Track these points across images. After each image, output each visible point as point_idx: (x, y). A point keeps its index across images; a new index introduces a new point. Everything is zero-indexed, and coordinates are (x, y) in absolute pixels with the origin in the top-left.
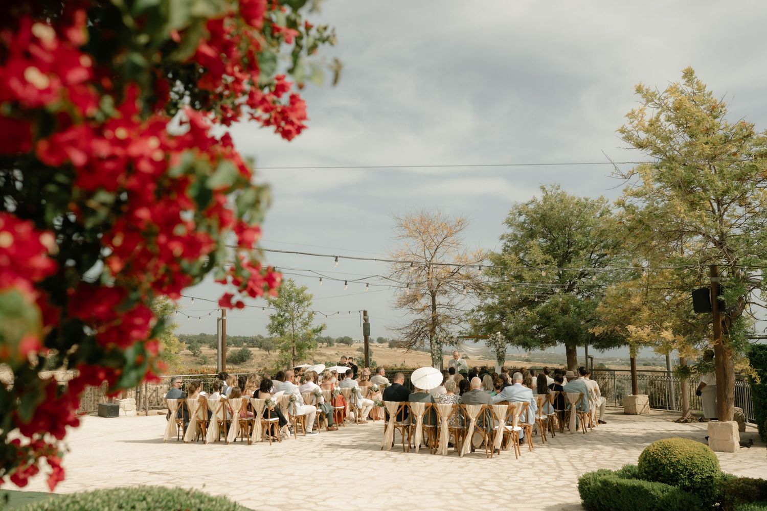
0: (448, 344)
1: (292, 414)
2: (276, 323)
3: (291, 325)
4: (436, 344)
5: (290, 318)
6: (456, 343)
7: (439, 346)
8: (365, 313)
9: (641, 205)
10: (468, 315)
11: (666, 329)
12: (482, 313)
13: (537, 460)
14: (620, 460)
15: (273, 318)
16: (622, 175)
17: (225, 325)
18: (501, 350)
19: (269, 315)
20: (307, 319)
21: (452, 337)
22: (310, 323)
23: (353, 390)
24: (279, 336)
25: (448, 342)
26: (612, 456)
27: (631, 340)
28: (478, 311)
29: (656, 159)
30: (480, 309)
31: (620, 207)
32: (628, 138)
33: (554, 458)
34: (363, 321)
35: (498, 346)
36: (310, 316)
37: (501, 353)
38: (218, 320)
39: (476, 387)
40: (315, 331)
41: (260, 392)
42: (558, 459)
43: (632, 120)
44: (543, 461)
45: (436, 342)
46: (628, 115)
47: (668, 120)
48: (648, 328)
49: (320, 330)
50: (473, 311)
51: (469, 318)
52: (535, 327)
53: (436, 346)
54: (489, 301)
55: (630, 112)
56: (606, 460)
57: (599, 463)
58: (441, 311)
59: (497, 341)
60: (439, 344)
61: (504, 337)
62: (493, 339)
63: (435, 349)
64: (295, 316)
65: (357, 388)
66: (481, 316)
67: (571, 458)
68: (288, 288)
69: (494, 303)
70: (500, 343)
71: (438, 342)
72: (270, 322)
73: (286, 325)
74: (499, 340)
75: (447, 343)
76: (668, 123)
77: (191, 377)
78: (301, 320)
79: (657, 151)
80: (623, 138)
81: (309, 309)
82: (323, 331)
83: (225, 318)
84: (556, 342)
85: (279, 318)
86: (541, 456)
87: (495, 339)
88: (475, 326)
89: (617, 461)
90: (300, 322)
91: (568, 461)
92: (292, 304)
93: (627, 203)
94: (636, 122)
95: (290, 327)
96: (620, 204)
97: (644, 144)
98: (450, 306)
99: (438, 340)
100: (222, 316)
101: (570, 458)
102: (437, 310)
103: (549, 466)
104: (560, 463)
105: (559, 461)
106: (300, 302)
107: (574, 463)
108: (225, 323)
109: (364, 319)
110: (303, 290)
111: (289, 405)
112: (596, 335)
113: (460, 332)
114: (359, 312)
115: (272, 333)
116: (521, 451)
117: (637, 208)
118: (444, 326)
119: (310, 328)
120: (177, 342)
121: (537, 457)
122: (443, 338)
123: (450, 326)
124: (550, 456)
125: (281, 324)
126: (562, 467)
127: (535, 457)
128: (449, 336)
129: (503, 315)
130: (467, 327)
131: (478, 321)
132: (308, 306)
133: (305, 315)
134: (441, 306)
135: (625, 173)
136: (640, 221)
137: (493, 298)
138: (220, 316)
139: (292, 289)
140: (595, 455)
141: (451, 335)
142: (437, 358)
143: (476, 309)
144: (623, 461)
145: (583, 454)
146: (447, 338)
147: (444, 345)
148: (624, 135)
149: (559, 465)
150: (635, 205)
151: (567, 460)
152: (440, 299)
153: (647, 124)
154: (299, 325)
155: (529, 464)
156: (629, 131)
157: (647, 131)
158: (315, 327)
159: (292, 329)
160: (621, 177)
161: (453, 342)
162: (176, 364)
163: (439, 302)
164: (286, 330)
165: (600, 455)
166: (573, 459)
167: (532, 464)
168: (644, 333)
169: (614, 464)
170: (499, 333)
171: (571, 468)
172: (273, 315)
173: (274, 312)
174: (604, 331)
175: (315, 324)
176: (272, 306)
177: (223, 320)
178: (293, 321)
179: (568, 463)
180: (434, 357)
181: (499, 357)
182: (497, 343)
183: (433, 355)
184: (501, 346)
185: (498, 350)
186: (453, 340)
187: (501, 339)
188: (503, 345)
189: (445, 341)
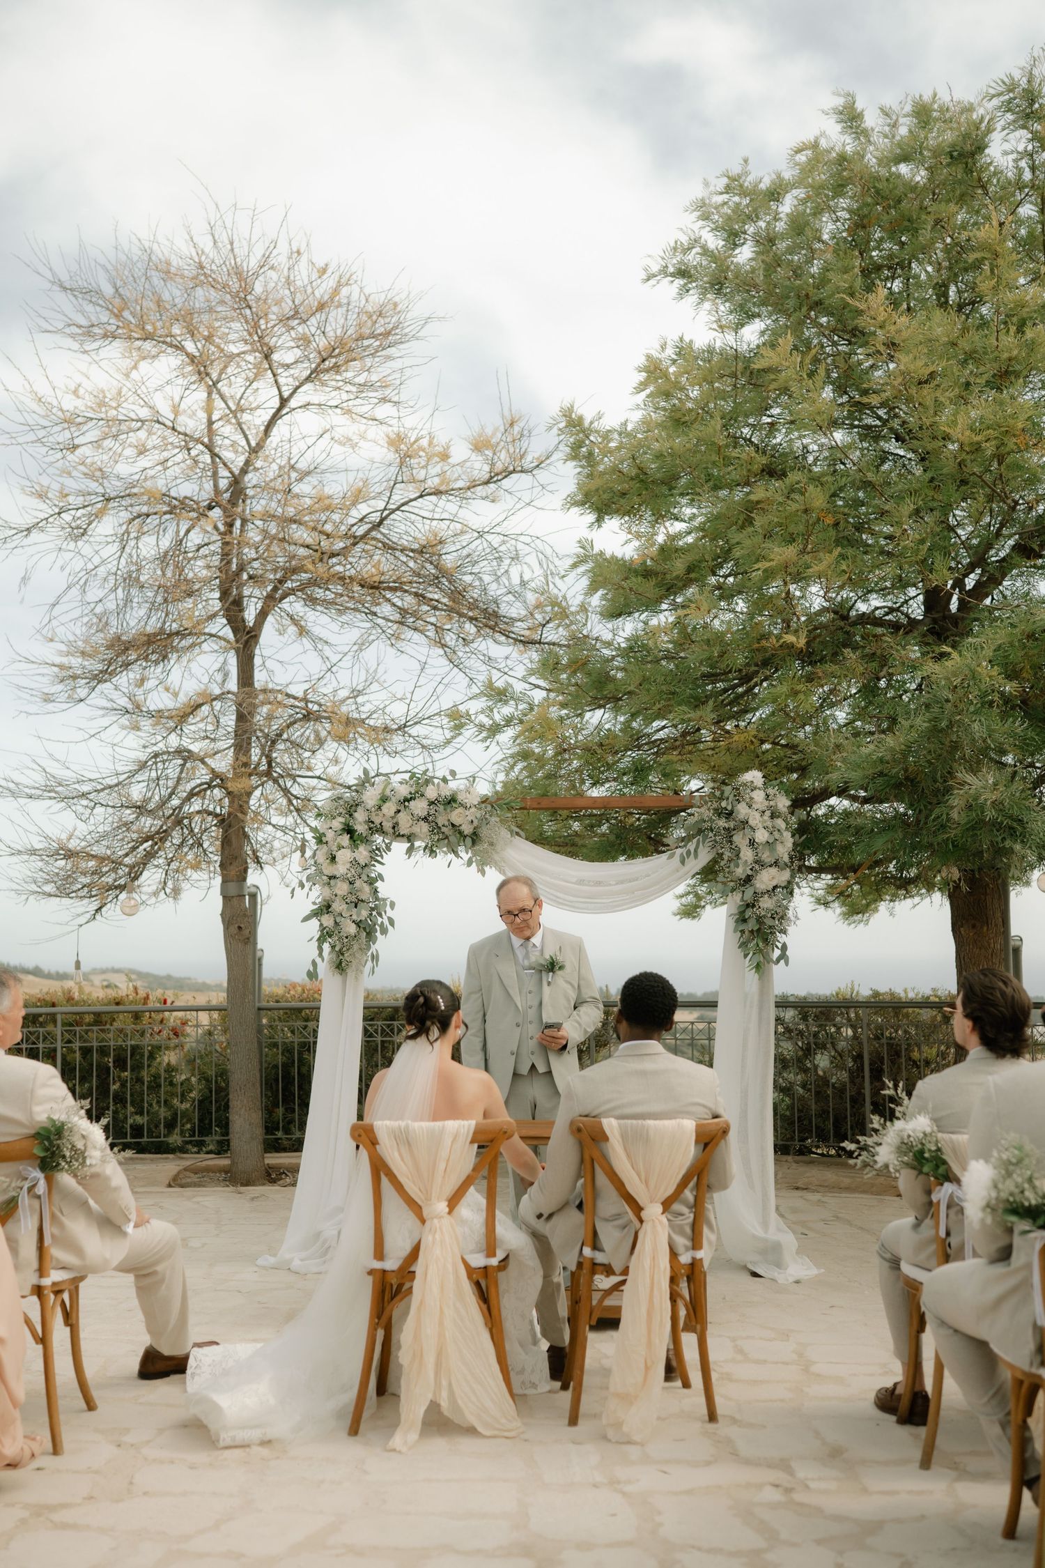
0: (419, 845)
4: (345, 840)
6: (474, 840)
7: (362, 853)
18: (764, 880)
21: (451, 801)
25: (424, 828)
35: (747, 854)
37: (766, 902)
45: (349, 830)
53: (344, 856)
59: (743, 824)
60: (365, 840)
61: (784, 802)
62: (718, 813)
70: (761, 836)
71: (361, 828)
74: (755, 819)
75: (413, 837)
99: (360, 816)
122: (389, 808)
128: (431, 793)
141: (446, 792)
142: (352, 929)
146: (419, 807)
147: (400, 847)
161: (455, 829)
170: (755, 776)
180: (328, 921)
181: (752, 925)
182: (740, 840)
183: (326, 908)
184: (766, 857)
185: (748, 880)
186: (457, 816)
187: (768, 813)
188: (780, 849)
189: (404, 830)
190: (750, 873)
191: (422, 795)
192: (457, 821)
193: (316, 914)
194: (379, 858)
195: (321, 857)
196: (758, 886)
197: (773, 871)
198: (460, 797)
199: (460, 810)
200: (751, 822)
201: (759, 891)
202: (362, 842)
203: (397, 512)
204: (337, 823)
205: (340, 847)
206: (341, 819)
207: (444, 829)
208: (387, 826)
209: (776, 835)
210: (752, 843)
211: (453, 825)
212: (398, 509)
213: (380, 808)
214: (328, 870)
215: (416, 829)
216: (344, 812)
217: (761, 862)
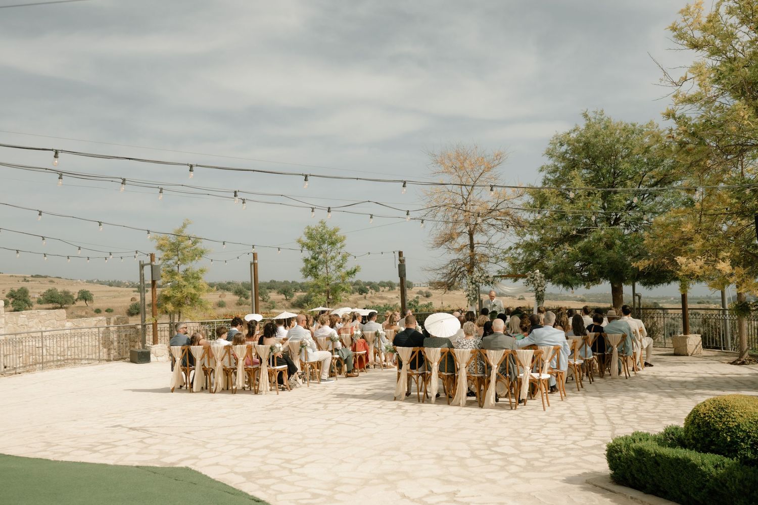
0: (484, 284)
1: (304, 361)
2: (309, 266)
3: (325, 268)
4: (471, 284)
5: (324, 261)
6: (492, 283)
7: (474, 286)
8: (400, 254)
9: (694, 113)
10: (505, 253)
11: (723, 260)
12: (520, 250)
13: (568, 412)
14: (665, 411)
15: (306, 260)
16: (673, 82)
17: (257, 268)
18: (539, 289)
19: (303, 258)
20: (341, 262)
21: (488, 277)
22: (344, 265)
23: (377, 334)
24: (313, 279)
25: (484, 281)
26: (656, 407)
27: (681, 274)
28: (517, 248)
29: (714, 62)
30: (518, 246)
31: (669, 119)
32: (681, 36)
33: (588, 410)
34: (398, 262)
35: (536, 285)
36: (344, 258)
37: (540, 293)
38: (251, 264)
39: (498, 329)
40: (349, 274)
41: (264, 338)
42: (592, 411)
43: (686, 17)
44: (574, 413)
45: (471, 282)
46: (682, 12)
47: (729, 13)
48: (701, 259)
49: (354, 272)
50: (510, 248)
51: (506, 256)
52: (577, 265)
53: (471, 286)
54: (528, 238)
55: (684, 7)
56: (649, 412)
57: (640, 416)
58: (479, 249)
59: (536, 280)
60: (475, 284)
61: (543, 275)
62: (531, 278)
63: (470, 289)
64: (329, 258)
65: (381, 332)
66: (519, 254)
67: (608, 409)
68: (320, 230)
69: (532, 240)
70: (539, 282)
71: (474, 282)
72: (303, 265)
73: (320, 268)
74: (538, 278)
75: (482, 283)
76: (729, 16)
77: (225, 321)
78: (334, 262)
79: (716, 52)
80: (675, 36)
81: (343, 251)
82: (357, 274)
83: (256, 261)
84: (600, 280)
85: (313, 261)
86: (573, 406)
87: (533, 278)
88: (513, 265)
89: (661, 413)
90: (333, 265)
91: (603, 413)
92: (325, 246)
93: (678, 114)
94: (691, 20)
95: (324, 270)
96: (670, 115)
97: (700, 43)
98: (490, 245)
99: (473, 279)
100: (254, 260)
101: (606, 410)
102: (475, 249)
103: (580, 420)
104: (593, 415)
105: (593, 413)
106: (333, 243)
107: (609, 415)
108: (257, 266)
109: (400, 260)
110: (336, 231)
111: (301, 351)
112: (641, 269)
113: (498, 271)
114: (394, 252)
115: (306, 276)
116: (549, 401)
117: (690, 119)
118: (482, 265)
119: (343, 271)
120: (206, 287)
121: (568, 408)
122: (478, 278)
123: (488, 266)
124: (585, 406)
125: (315, 267)
126: (596, 421)
127: (566, 408)
128: (484, 275)
129: (542, 252)
130: (505, 266)
131: (516, 259)
132: (341, 247)
133: (339, 258)
134: (480, 245)
135: (676, 80)
136: (694, 134)
137: (532, 234)
138: (252, 260)
139: (324, 231)
140: (636, 405)
141: (487, 275)
142: (473, 299)
143: (514, 246)
144: (669, 413)
145: (623, 405)
146: (483, 278)
147: (480, 284)
148: (675, 33)
149: (592, 418)
150: (687, 116)
151: (602, 411)
152: (477, 238)
153: (704, 20)
154: (333, 268)
155: (557, 417)
156: (682, 28)
157: (704, 29)
158: (349, 269)
159: (326, 271)
160: (671, 85)
161: (489, 281)
162: (206, 309)
163: (478, 241)
164: (320, 273)
165: (643, 406)
166: (610, 410)
167: (561, 417)
168: (697, 265)
169: (658, 417)
170: (538, 271)
171: (606, 422)
172: (307, 257)
173: (308, 254)
174: (649, 265)
175: (349, 266)
176: (305, 249)
177: (254, 264)
178: (326, 263)
179: (603, 416)
180: (469, 297)
181: (537, 297)
182: (535, 282)
183: (468, 295)
184: (540, 285)
185: (537, 289)
186: (489, 279)
187: (540, 277)
188: (542, 284)
189: (481, 281)
193: (467, 296)
201: (538, 291)
204: (469, 281)
209: (541, 281)
214: (469, 289)
217: (538, 286)
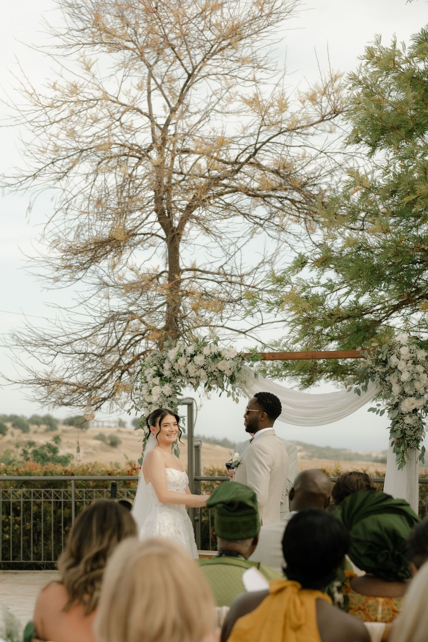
4: (157, 380)
6: (232, 379)
7: (167, 389)
18: (407, 405)
21: (218, 356)
25: (203, 373)
35: (396, 389)
37: (408, 420)
45: (159, 374)
53: (157, 390)
59: (395, 368)
60: (169, 380)
62: (378, 362)
70: (405, 377)
71: (167, 373)
74: (401, 366)
75: (198, 378)
87: (385, 362)
99: (166, 365)
122: (182, 361)
128: (206, 351)
141: (214, 350)
146: (199, 360)
161: (222, 373)
181: (399, 434)
182: (392, 379)
184: (408, 391)
185: (396, 406)
186: (221, 365)
187: (411, 362)
188: (417, 385)
189: (192, 374)
190: (398, 401)
191: (200, 353)
192: (222, 368)
194: (178, 391)
195: (145, 391)
196: (402, 409)
197: (412, 399)
198: (223, 354)
199: (223, 362)
200: (399, 368)
201: (404, 412)
202: (167, 381)
203: (267, 144)
204: (153, 370)
205: (154, 385)
206: (155, 368)
207: (215, 373)
208: (183, 371)
209: (415, 376)
210: (399, 380)
211: (220, 371)
212: (268, 141)
213: (177, 361)
214: (148, 399)
215: (198, 373)
216: (157, 363)
217: (404, 394)
